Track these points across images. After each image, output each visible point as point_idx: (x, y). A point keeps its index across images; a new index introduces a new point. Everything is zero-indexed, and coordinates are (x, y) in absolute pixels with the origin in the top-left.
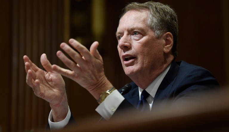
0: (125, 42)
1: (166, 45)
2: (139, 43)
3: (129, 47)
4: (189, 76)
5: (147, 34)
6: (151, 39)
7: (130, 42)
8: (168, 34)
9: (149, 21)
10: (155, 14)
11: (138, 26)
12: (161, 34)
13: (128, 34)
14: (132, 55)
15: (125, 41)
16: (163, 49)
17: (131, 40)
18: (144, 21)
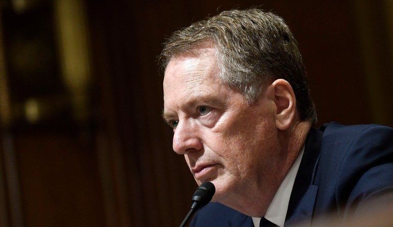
0: (186, 139)
1: (279, 111)
2: (217, 131)
3: (198, 149)
4: (357, 152)
5: (227, 106)
6: (239, 115)
7: (196, 134)
8: (278, 84)
9: (223, 73)
10: (232, 48)
11: (202, 93)
12: (261, 89)
13: (187, 117)
14: (210, 162)
15: (185, 136)
16: (275, 122)
17: (196, 129)
18: (212, 76)
